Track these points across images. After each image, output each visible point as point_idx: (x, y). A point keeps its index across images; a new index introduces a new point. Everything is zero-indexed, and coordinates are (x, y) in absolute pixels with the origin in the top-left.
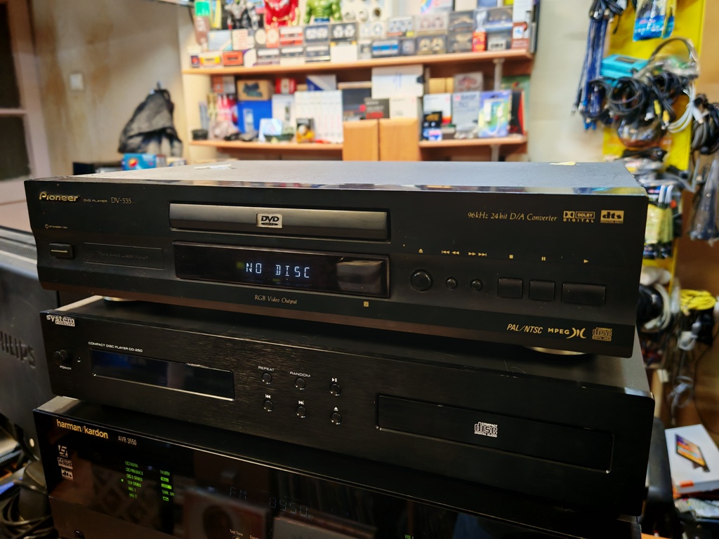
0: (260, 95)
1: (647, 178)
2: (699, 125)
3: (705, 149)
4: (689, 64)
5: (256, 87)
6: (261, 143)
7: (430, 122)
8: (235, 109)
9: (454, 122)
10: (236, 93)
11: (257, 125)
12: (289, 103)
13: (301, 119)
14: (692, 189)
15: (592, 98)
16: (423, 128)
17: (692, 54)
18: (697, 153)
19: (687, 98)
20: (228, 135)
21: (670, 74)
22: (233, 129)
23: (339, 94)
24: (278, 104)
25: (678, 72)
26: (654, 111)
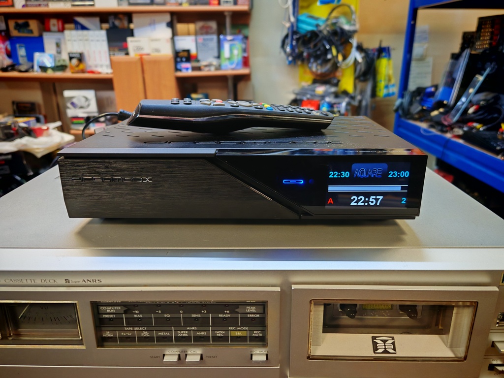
0: (31, 32)
1: (329, 97)
2: (359, 63)
3: (362, 78)
4: (352, 22)
5: (27, 25)
6: (37, 73)
7: (181, 58)
8: (8, 43)
9: (200, 57)
10: (7, 31)
11: (30, 58)
12: (59, 39)
13: (73, 53)
14: (356, 103)
16: (176, 63)
17: (354, 17)
18: (357, 81)
19: (351, 44)
20: (5, 67)
21: (342, 30)
22: (7, 62)
23: (103, 33)
24: (49, 40)
25: (347, 27)
26: (332, 53)
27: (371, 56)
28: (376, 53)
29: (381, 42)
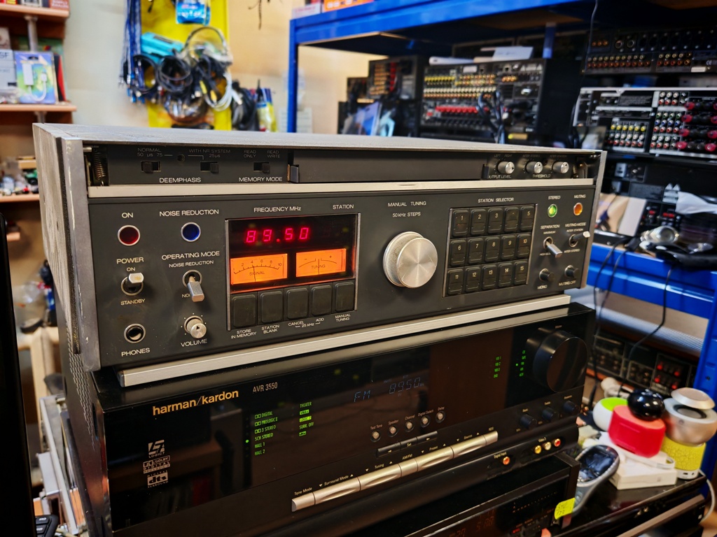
2: (237, 105)
3: (242, 126)
4: (224, 52)
15: (137, 72)
17: (225, 44)
19: (226, 81)
21: (211, 59)
25: (218, 57)
26: (201, 90)
27: (250, 98)
28: (256, 95)
29: (259, 82)
